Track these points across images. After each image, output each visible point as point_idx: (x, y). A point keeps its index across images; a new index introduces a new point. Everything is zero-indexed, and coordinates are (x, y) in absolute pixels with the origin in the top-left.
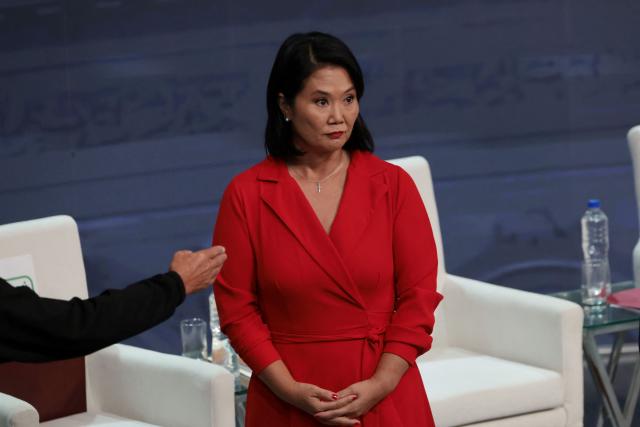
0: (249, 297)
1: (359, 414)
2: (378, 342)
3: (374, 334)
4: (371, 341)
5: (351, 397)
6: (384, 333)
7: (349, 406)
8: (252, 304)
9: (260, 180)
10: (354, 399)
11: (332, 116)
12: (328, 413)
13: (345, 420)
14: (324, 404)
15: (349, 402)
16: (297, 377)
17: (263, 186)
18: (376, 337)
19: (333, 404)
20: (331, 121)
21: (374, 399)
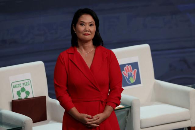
0: (66, 88)
1: (99, 123)
2: (104, 102)
3: (103, 100)
4: (102, 102)
5: (97, 118)
6: (106, 100)
7: (96, 121)
8: (67, 90)
9: (69, 53)
10: (98, 119)
11: (85, 29)
12: (90, 123)
13: (95, 125)
14: (89, 120)
15: (97, 119)
16: (80, 112)
17: (70, 55)
18: (103, 101)
19: (92, 120)
20: (85, 30)
21: (103, 119)
